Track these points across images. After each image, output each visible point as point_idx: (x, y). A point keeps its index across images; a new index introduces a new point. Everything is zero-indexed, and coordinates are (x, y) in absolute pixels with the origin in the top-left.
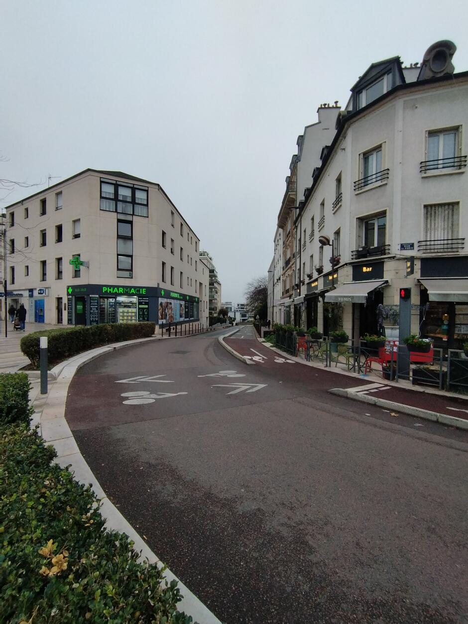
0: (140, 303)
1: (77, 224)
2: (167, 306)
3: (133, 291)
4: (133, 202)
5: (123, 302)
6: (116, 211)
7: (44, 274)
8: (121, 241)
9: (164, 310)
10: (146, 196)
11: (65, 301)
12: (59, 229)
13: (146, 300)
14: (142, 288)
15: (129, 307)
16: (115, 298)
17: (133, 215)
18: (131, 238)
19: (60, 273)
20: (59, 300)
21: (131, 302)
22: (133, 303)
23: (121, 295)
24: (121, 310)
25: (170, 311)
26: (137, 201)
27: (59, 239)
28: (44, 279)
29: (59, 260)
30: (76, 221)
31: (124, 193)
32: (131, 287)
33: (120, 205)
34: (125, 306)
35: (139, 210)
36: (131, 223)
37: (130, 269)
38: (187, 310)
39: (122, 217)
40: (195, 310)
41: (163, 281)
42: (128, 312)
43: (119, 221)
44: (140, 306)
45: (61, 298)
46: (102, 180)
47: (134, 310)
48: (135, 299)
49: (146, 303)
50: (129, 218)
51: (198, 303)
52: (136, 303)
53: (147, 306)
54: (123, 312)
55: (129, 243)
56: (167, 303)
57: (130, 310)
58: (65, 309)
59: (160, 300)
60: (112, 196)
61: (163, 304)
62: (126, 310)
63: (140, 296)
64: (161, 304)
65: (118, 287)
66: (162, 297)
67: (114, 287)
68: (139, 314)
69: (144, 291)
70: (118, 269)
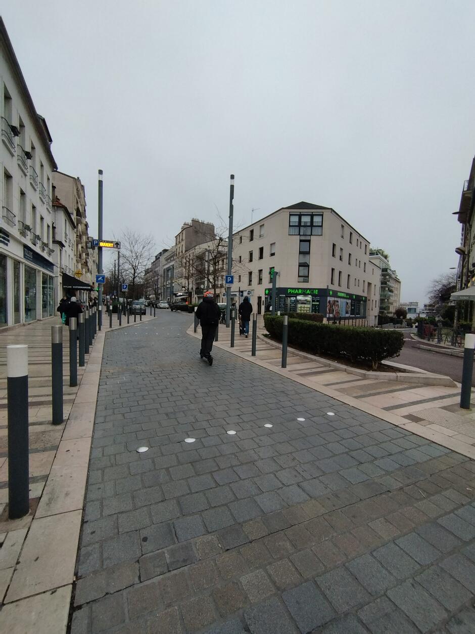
0: (313, 301)
1: (273, 246)
2: (334, 304)
3: (308, 292)
4: (312, 225)
5: (300, 300)
6: (299, 235)
7: (250, 281)
8: (302, 256)
9: (331, 306)
10: (321, 219)
11: (263, 299)
12: (261, 250)
13: (318, 298)
14: (315, 289)
15: (305, 304)
16: (296, 297)
17: (311, 235)
18: (308, 253)
19: (260, 280)
20: (260, 298)
21: (306, 300)
22: (307, 301)
23: (300, 294)
24: (299, 306)
25: (337, 308)
26: (314, 225)
27: (261, 257)
28: (250, 285)
29: (260, 271)
30: (272, 244)
31: (306, 219)
32: (307, 289)
33: (302, 229)
34: (302, 303)
35: (316, 231)
36: (309, 241)
37: (307, 275)
38: (353, 308)
39: (303, 238)
40: (362, 308)
41: (332, 283)
42: (304, 308)
43: (301, 241)
44: (314, 303)
45: (261, 297)
46: (291, 213)
47: (309, 306)
48: (309, 298)
49: (318, 301)
50: (308, 238)
51: (365, 301)
52: (310, 301)
53: (318, 303)
54: (301, 307)
55: (307, 256)
56: (335, 301)
57: (306, 306)
58: (263, 305)
59: (329, 299)
60: (297, 224)
61: (331, 302)
62: (303, 305)
63: (313, 295)
64: (329, 302)
65: (298, 289)
66: (330, 296)
67: (295, 289)
68: (312, 309)
69: (316, 292)
70: (299, 276)
